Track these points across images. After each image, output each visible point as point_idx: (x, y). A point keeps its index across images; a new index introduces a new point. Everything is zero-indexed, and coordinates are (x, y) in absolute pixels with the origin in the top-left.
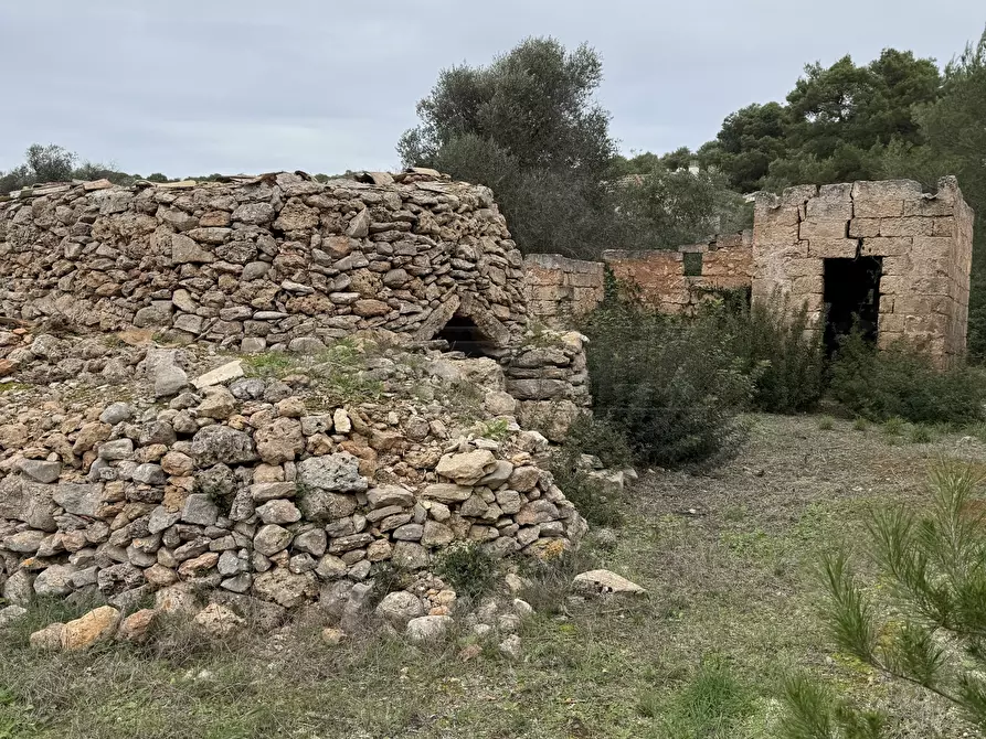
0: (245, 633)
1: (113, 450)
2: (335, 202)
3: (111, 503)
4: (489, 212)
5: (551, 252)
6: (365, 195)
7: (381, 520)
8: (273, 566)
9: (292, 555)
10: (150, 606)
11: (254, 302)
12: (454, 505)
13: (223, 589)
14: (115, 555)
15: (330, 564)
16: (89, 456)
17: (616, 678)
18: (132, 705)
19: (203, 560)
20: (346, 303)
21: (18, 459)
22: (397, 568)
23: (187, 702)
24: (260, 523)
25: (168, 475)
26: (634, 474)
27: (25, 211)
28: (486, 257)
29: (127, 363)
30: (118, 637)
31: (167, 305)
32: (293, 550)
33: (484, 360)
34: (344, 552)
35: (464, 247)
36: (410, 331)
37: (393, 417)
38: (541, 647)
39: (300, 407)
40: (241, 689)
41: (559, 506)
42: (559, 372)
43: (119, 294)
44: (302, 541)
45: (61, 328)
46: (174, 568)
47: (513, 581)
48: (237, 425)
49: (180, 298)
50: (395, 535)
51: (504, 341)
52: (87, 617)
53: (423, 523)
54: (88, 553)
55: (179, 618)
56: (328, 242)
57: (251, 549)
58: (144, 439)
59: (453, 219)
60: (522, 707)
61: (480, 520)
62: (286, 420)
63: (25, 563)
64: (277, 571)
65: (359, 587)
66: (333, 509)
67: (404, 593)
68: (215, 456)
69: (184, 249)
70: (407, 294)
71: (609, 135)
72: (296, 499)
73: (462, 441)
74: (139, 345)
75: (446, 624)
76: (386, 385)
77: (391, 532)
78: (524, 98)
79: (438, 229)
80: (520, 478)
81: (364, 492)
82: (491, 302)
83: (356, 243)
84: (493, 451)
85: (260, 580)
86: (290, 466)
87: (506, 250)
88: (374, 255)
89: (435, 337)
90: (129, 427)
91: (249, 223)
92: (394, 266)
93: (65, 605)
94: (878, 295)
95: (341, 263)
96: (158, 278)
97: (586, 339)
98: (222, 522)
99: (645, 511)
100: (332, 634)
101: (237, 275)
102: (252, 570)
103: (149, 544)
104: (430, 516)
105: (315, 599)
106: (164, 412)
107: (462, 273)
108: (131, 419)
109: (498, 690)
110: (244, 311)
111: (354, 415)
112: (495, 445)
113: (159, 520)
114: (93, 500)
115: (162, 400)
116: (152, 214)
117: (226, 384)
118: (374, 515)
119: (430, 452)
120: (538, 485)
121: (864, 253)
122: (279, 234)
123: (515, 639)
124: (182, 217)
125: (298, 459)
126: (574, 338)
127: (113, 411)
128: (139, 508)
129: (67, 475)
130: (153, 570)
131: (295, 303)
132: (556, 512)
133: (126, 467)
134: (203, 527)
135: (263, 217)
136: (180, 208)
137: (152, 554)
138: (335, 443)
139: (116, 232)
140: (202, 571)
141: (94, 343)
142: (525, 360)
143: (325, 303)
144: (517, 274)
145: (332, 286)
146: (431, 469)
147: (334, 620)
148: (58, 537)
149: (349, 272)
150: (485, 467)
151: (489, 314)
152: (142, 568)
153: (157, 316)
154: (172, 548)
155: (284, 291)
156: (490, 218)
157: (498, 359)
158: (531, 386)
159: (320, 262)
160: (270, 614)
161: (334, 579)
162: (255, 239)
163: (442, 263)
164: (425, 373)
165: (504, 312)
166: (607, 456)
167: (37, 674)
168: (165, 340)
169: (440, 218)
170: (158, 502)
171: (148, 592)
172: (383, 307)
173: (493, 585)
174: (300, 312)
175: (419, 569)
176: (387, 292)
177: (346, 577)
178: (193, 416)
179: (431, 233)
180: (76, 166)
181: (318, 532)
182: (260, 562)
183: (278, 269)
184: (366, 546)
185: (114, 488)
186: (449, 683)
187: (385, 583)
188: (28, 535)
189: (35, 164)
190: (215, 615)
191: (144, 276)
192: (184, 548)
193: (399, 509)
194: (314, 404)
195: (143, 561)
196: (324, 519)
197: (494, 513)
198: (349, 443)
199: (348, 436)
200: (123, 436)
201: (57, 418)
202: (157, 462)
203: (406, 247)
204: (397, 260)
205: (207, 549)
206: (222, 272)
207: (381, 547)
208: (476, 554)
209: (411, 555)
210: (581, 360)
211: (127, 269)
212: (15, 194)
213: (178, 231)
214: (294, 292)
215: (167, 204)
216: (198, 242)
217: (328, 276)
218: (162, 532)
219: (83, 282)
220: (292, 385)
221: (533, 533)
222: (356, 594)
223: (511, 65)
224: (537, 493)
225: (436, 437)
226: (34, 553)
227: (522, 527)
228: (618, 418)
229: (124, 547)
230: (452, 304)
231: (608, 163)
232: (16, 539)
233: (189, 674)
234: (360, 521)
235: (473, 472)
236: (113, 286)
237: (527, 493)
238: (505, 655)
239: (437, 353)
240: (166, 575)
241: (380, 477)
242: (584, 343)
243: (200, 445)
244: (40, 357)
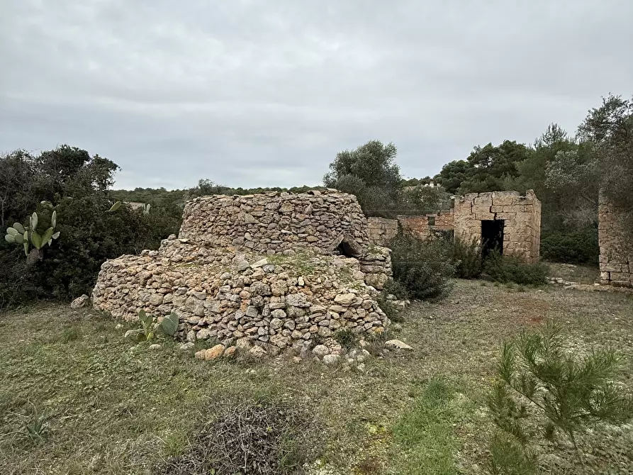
0: (267, 357)
1: (224, 289)
2: (300, 202)
3: (223, 308)
4: (355, 204)
5: (378, 216)
6: (311, 199)
7: (314, 318)
8: (277, 333)
9: (283, 329)
10: (235, 345)
11: (272, 237)
12: (341, 313)
13: (259, 340)
14: (224, 326)
15: (296, 333)
16: (216, 291)
17: (401, 381)
18: (228, 381)
19: (253, 329)
20: (303, 238)
21: (193, 291)
22: (320, 336)
23: (247, 381)
24: (272, 318)
25: (241, 299)
26: (409, 302)
27: (198, 205)
28: (354, 221)
29: (229, 258)
30: (224, 356)
31: (243, 238)
32: (284, 328)
33: (352, 259)
34: (301, 329)
35: (345, 217)
36: (326, 248)
37: (319, 280)
38: (373, 368)
39: (286, 276)
40: (265, 377)
41: (380, 315)
42: (380, 263)
43: (227, 234)
44: (286, 325)
45: (208, 246)
46: (243, 332)
47: (363, 343)
48: (265, 282)
49: (247, 235)
50: (319, 324)
51: (360, 251)
52: (213, 348)
53: (329, 320)
54: (215, 325)
55: (244, 350)
56: (297, 216)
57: (269, 327)
58: (234, 286)
59: (341, 207)
60: (365, 391)
61: (350, 319)
62: (281, 281)
63: (194, 327)
64: (278, 335)
65: (306, 342)
66: (298, 313)
67: (322, 346)
68: (257, 293)
69: (249, 218)
70: (325, 234)
71: (400, 173)
72: (285, 309)
73: (344, 290)
74: (233, 252)
75: (338, 358)
76: (317, 268)
77: (318, 322)
78: (368, 161)
79: (336, 210)
80: (366, 304)
81: (308, 308)
82: (355, 237)
83: (307, 216)
84: (355, 294)
85: (272, 338)
86: (283, 297)
87: (361, 218)
88: (313, 220)
89: (335, 250)
90: (229, 281)
91: (270, 210)
92: (320, 224)
93: (206, 343)
94: (503, 234)
95: (301, 224)
96: (240, 229)
97: (391, 250)
98: (259, 316)
99: (413, 317)
100: (297, 359)
101: (266, 228)
102: (269, 334)
103: (235, 323)
104: (332, 317)
105: (291, 345)
106: (241, 277)
107: (345, 227)
108: (230, 278)
109: (356, 384)
110: (268, 240)
111: (305, 280)
112: (356, 291)
113: (238, 315)
114: (217, 307)
115: (240, 272)
116: (239, 207)
117: (262, 267)
118: (311, 316)
119: (333, 292)
120: (372, 307)
121: (497, 218)
122: (281, 213)
123: (363, 365)
124: (249, 208)
125: (285, 295)
126: (385, 250)
127: (224, 275)
128: (232, 310)
129: (208, 297)
130: (236, 332)
131: (286, 237)
132: (379, 317)
133: (228, 295)
134: (253, 318)
135: (276, 208)
136: (248, 205)
137: (236, 326)
138: (298, 289)
139: (227, 213)
140: (252, 333)
141: (219, 251)
142: (368, 258)
143: (296, 238)
144: (365, 226)
145: (299, 231)
146: (333, 300)
147: (297, 354)
148: (205, 319)
149: (304, 227)
150: (352, 300)
151: (354, 241)
152: (232, 331)
153: (239, 242)
154: (242, 325)
155: (282, 233)
156: (355, 206)
157: (357, 258)
158: (370, 268)
159: (295, 223)
160: (275, 350)
161: (298, 339)
162: (273, 215)
163: (338, 223)
164: (331, 264)
165: (360, 241)
166: (398, 295)
167: (197, 368)
168: (241, 250)
169: (337, 207)
170: (238, 308)
171: (234, 340)
172: (316, 239)
173: (357, 344)
174: (287, 241)
175: (328, 337)
176: (318, 233)
177: (302, 338)
178: (251, 278)
179: (334, 212)
180: (213, 186)
181: (292, 321)
182: (272, 331)
183: (280, 225)
184: (309, 327)
185: (224, 303)
186: (338, 380)
187: (316, 342)
188: (195, 317)
189: (201, 186)
190: (256, 350)
191: (235, 228)
192: (247, 325)
193: (321, 314)
194: (291, 275)
195: (233, 329)
196: (294, 317)
197: (355, 317)
198: (303, 290)
199: (303, 287)
200: (227, 284)
201: (206, 277)
202: (239, 294)
203: (325, 218)
204: (321, 222)
205: (254, 326)
206: (261, 227)
207: (314, 328)
208: (349, 332)
209: (325, 332)
210: (389, 259)
211: (230, 225)
212: (195, 200)
213: (247, 212)
214: (285, 234)
215: (244, 204)
216: (254, 216)
217: (297, 228)
218: (239, 319)
219: (215, 230)
220: (284, 268)
221: (371, 324)
222: (305, 345)
223: (363, 150)
224: (372, 310)
225: (335, 288)
226: (197, 324)
227: (366, 322)
228: (403, 280)
229: (226, 323)
230: (342, 237)
231: (399, 183)
232: (191, 319)
233: (247, 371)
234: (307, 318)
235: (348, 302)
236: (226, 231)
237: (368, 310)
238: (359, 371)
239: (336, 256)
240: (240, 334)
241: (314, 302)
242: (390, 252)
243: (253, 289)
244: (201, 255)
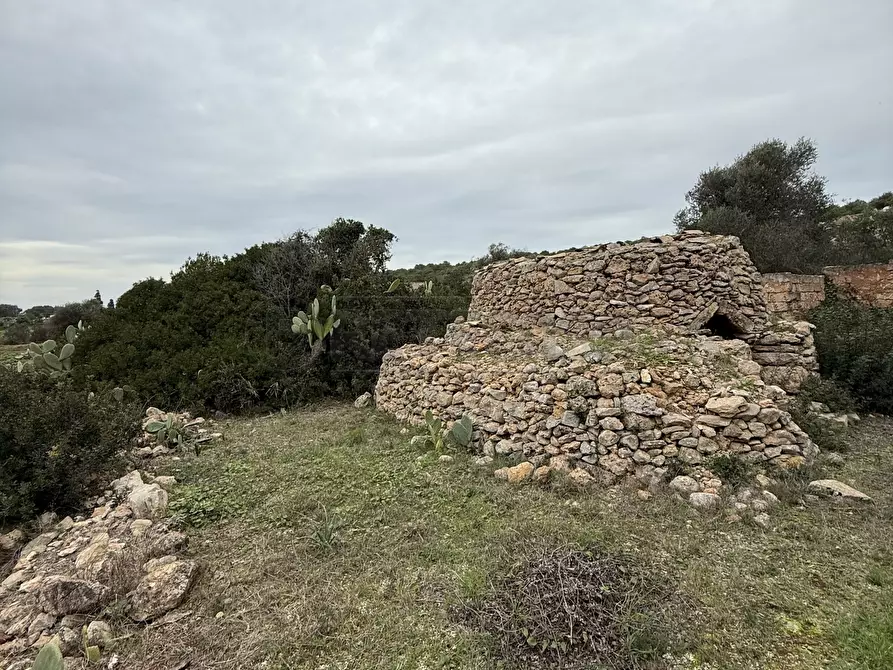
0: (595, 486)
1: (529, 387)
2: (639, 255)
3: (529, 412)
4: (738, 251)
5: (782, 271)
6: (657, 250)
7: (670, 434)
8: (609, 452)
9: (619, 448)
10: (548, 465)
11: (595, 312)
12: (718, 429)
13: (583, 461)
14: (531, 438)
15: (640, 455)
16: (518, 389)
17: (846, 553)
18: (540, 513)
19: (573, 445)
20: (646, 310)
21: (488, 389)
22: (682, 463)
23: (567, 517)
24: (601, 429)
25: (554, 400)
26: (857, 417)
27: (490, 275)
28: (736, 279)
29: (534, 344)
30: (533, 478)
31: (553, 315)
32: (620, 445)
33: (736, 341)
34: (648, 449)
35: (720, 273)
36: (685, 325)
37: (677, 375)
38: (785, 524)
39: (621, 368)
40: (594, 515)
41: (796, 435)
42: (791, 348)
43: (530, 311)
44: (624, 441)
45: (505, 328)
46: (559, 447)
47: (762, 479)
48: (588, 376)
49: (559, 312)
50: (680, 443)
51: (750, 329)
52: (519, 466)
53: (698, 438)
54: (518, 435)
55: (561, 473)
56: (635, 277)
57: (597, 442)
58: (543, 382)
59: (712, 258)
60: (772, 559)
61: (736, 439)
62: (614, 375)
63: (492, 437)
64: (611, 455)
65: (658, 470)
66: (642, 425)
67: (686, 477)
68: (577, 392)
69: (560, 287)
70: (683, 303)
71: (825, 192)
72: (621, 417)
73: (723, 390)
74: (540, 335)
75: (716, 500)
76: (672, 356)
77: (677, 441)
78: (760, 180)
79: (703, 264)
80: (766, 416)
81: (659, 417)
82: (740, 305)
83: (651, 276)
84: (745, 397)
85: (602, 459)
86: (617, 399)
87: (750, 273)
88: (663, 282)
89: (702, 327)
90: (536, 376)
91: (592, 271)
92: (675, 288)
93: (508, 459)
95: (642, 288)
96: (548, 303)
97: (813, 326)
98: (581, 426)
99: (868, 444)
100: (644, 494)
101: (586, 299)
102: (598, 453)
103: (547, 434)
104: (703, 434)
105: (633, 473)
106: (552, 369)
107: (719, 289)
108: (537, 372)
109: (754, 545)
110: (590, 317)
111: (653, 373)
112: (746, 394)
113: (551, 422)
114: (521, 411)
115: (551, 363)
116: (545, 271)
117: (582, 355)
118: (666, 431)
119: (702, 395)
120: (779, 421)
122: (608, 275)
123: (766, 516)
124: (559, 272)
125: (621, 396)
126: (803, 326)
127: (529, 367)
128: (542, 416)
129: (509, 397)
130: (549, 447)
131: (617, 311)
132: (794, 439)
133: (535, 395)
134: (572, 428)
135: (600, 268)
137: (548, 439)
138: (642, 388)
139: (529, 281)
140: (572, 450)
141: (518, 335)
142: (764, 341)
143: (634, 311)
144: (758, 287)
145: (638, 301)
146: (702, 406)
147: (644, 487)
148: (506, 426)
149: (648, 293)
150: (739, 407)
151: (739, 312)
152: (543, 446)
153: (547, 321)
154: (557, 437)
155: (611, 305)
156: (738, 255)
157: (746, 341)
158: (771, 357)
159: (631, 289)
160: (608, 478)
161: (644, 463)
162: (596, 279)
163: (706, 284)
164: (696, 349)
165: (749, 311)
166: (833, 404)
167: (499, 490)
168: (552, 333)
169: (704, 258)
170: (550, 414)
171: (546, 458)
172: (668, 312)
173: (749, 481)
174: (620, 316)
175: (697, 464)
176: (671, 303)
177: (651, 463)
178: (566, 372)
179: (698, 267)
180: (509, 252)
181: (633, 436)
182: (602, 449)
183: (607, 294)
184: (662, 447)
185: (530, 405)
186: (720, 536)
187: (675, 470)
188: (493, 424)
189: (492, 253)
190: (579, 474)
191: (541, 302)
192: (563, 438)
193: (682, 428)
194: (629, 367)
195: (544, 442)
196: (636, 430)
197: (747, 436)
198: (650, 389)
199: (649, 385)
200: (534, 380)
201: (504, 370)
202: (550, 394)
203: (682, 277)
204: (677, 284)
205: (574, 439)
206: (579, 297)
207: (671, 449)
208: (734, 460)
209: (691, 456)
210: (810, 340)
211: (534, 299)
212: (485, 268)
213: (557, 279)
214: (616, 306)
215: (552, 266)
216: (567, 283)
217: (636, 296)
218: (553, 429)
219: (515, 306)
220: (617, 356)
221: (777, 451)
222: (657, 474)
223: (747, 162)
224: (779, 425)
225: (705, 387)
226: (495, 433)
227: (767, 446)
228: (841, 378)
229: (535, 434)
230: (714, 307)
231: (826, 210)
232: (488, 425)
233: (567, 502)
234: (658, 433)
235: (731, 410)
236: (528, 307)
237: (771, 425)
238: (759, 525)
239: (704, 337)
240: (555, 451)
241: (669, 408)
242: (812, 329)
243: (570, 386)
244: (497, 342)
